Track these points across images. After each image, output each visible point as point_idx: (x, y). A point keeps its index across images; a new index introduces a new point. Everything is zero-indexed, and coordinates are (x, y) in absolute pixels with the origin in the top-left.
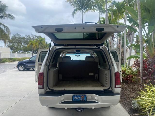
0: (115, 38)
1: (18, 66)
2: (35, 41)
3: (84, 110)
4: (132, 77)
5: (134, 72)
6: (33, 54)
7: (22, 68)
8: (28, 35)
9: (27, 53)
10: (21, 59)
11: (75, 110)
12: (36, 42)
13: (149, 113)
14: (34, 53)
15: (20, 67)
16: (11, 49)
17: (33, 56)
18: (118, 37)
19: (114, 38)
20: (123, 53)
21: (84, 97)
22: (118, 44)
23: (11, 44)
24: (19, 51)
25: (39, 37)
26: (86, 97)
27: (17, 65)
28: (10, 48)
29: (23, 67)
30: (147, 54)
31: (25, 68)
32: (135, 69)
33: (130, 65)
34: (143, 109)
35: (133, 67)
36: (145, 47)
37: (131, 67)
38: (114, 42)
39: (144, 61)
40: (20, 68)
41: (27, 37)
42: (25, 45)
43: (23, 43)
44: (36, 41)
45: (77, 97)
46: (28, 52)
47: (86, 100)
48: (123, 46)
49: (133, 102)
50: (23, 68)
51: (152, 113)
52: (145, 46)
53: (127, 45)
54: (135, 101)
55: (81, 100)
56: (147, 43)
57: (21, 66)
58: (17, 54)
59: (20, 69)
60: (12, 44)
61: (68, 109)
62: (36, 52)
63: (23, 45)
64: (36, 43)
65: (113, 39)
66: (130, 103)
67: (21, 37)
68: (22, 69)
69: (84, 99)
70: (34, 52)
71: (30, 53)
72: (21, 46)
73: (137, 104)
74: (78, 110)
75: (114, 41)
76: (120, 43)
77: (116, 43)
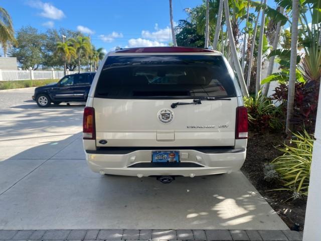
0: (240, 38)
1: (36, 97)
2: (69, 44)
3: (174, 179)
4: (269, 119)
5: (274, 110)
6: (66, 72)
7: (43, 101)
8: (52, 31)
9: (53, 69)
10: (41, 81)
11: (157, 179)
12: (71, 45)
13: (297, 187)
14: (68, 70)
15: (40, 98)
16: (19, 60)
17: (67, 75)
18: (247, 35)
19: (239, 36)
20: (256, 71)
21: (174, 155)
22: (246, 50)
23: (18, 50)
24: (36, 66)
25: (77, 35)
26: (179, 156)
27: (33, 95)
28: (15, 58)
29: (45, 98)
30: (306, 71)
31: (50, 100)
32: (277, 103)
33: (268, 96)
34: (285, 180)
35: (273, 99)
36: (303, 56)
37: (270, 99)
38: (238, 46)
39: (296, 87)
40: (39, 100)
41: (52, 34)
42: (48, 53)
43: (43, 48)
44: (72, 43)
45: (160, 155)
46: (55, 67)
47: (178, 161)
48: (256, 55)
49: (267, 167)
51: (302, 188)
52: (302, 54)
53: (264, 52)
54: (272, 165)
55: (168, 161)
56: (307, 48)
57: (42, 97)
58: (33, 72)
59: (40, 104)
60: (20, 50)
61: (143, 177)
62: (72, 68)
63: (43, 51)
64: (71, 47)
65: (235, 39)
66: (262, 170)
68: (45, 103)
69: (175, 160)
70: (67, 68)
71: (59, 69)
72: (40, 54)
73: (275, 171)
74: (163, 180)
75: (237, 42)
76: (249, 48)
77: (242, 47)
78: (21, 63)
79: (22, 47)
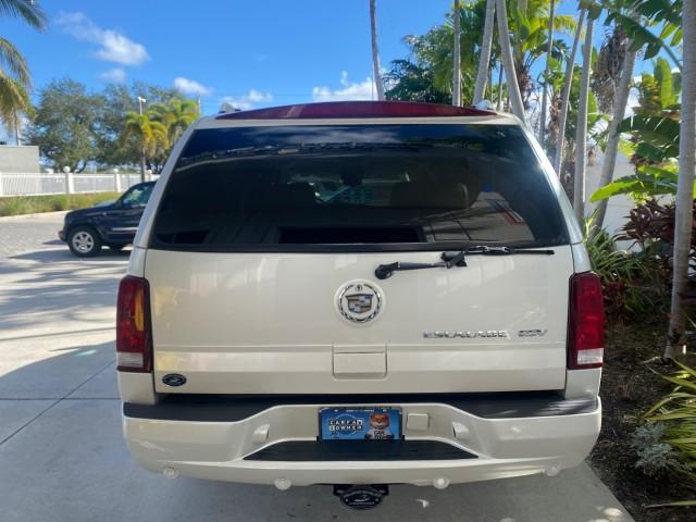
0: (533, 96)
1: (67, 235)
2: (152, 116)
4: (623, 290)
6: (146, 176)
7: (84, 242)
8: (117, 88)
10: (89, 197)
12: (158, 119)
14: (150, 171)
15: (76, 236)
16: (44, 151)
18: (549, 88)
19: (530, 91)
20: (571, 170)
22: (547, 123)
23: (43, 130)
24: (81, 165)
25: (171, 96)
27: (61, 229)
28: (37, 147)
29: (88, 236)
31: (99, 241)
35: (623, 238)
40: (75, 240)
41: (116, 94)
42: (108, 135)
43: (97, 125)
44: (159, 115)
48: (570, 134)
50: (89, 240)
53: (591, 126)
57: (80, 234)
58: (71, 175)
59: (78, 249)
60: (48, 131)
62: (160, 167)
63: (97, 132)
64: (156, 123)
65: (523, 98)
67: (88, 93)
68: (89, 246)
72: (91, 139)
75: (525, 106)
76: (555, 119)
77: (537, 116)
78: (50, 157)
79: (53, 123)
